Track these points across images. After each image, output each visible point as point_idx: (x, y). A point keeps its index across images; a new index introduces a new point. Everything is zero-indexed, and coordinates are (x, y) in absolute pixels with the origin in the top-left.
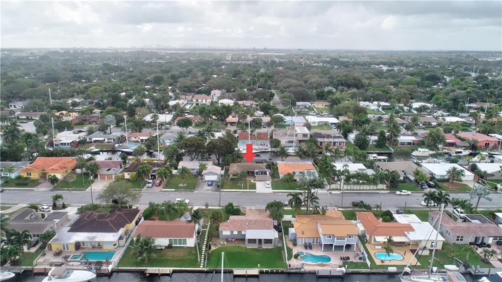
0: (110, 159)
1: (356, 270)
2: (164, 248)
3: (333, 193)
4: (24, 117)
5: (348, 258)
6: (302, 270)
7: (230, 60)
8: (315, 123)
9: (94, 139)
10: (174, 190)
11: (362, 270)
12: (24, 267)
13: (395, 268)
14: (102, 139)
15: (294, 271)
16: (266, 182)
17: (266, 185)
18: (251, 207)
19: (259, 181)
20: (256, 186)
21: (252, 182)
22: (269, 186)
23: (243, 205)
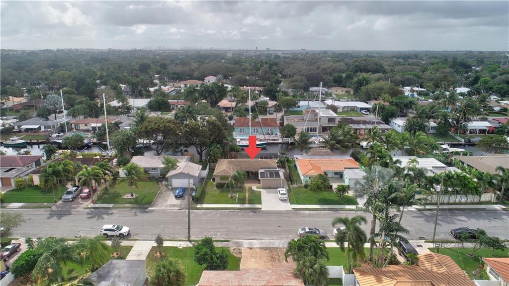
9: (24, 127)
10: (111, 206)
14: (37, 127)
16: (278, 189)
17: (280, 196)
18: (251, 243)
19: (266, 188)
20: (261, 197)
21: (254, 190)
22: (284, 198)
23: (236, 238)
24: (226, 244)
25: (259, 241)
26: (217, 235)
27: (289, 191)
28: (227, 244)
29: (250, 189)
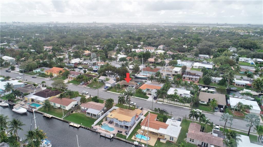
0: (80, 71)
1: (119, 138)
2: (57, 108)
3: (158, 103)
4: (72, 52)
5: (121, 132)
6: (96, 131)
7: (195, 30)
8: (196, 67)
9: (84, 63)
10: (89, 87)
11: (121, 139)
12: (14, 103)
13: (138, 143)
14: (87, 63)
15: (93, 130)
29: (124, 90)
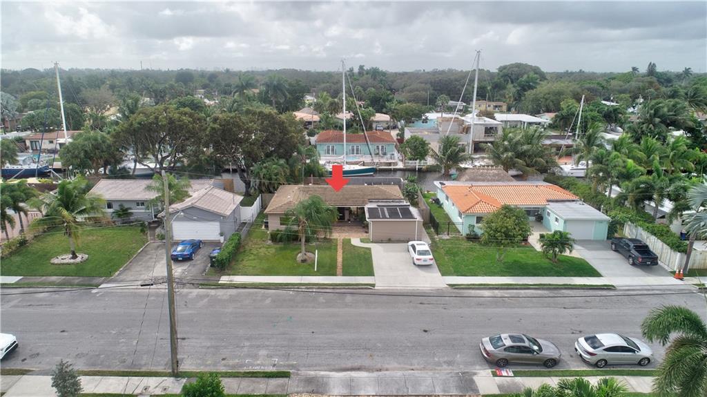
16: (411, 243)
17: (416, 256)
18: (352, 380)
19: (381, 242)
20: (371, 261)
21: (354, 246)
22: (425, 261)
23: (310, 366)
24: (279, 386)
25: (375, 374)
26: (256, 357)
27: (434, 247)
28: (283, 386)
29: (347, 243)
